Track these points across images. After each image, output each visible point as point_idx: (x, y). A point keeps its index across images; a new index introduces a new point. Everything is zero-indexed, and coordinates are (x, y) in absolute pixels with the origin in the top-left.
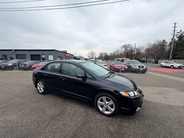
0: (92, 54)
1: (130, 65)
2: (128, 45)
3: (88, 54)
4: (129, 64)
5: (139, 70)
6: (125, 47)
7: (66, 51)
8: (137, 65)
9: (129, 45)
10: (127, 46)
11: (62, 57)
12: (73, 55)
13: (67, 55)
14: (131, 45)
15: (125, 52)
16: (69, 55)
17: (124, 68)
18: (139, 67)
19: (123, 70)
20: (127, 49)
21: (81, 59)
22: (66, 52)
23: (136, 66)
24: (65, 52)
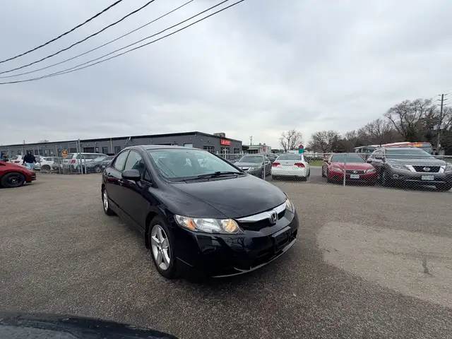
0: (293, 137)
1: (388, 162)
2: (415, 103)
3: (282, 139)
4: (383, 160)
5: (420, 178)
6: (401, 109)
7: (224, 134)
8: (409, 163)
9: (417, 102)
10: (411, 105)
11: (213, 147)
12: (241, 142)
13: (223, 142)
14: (428, 102)
15: (402, 125)
16: (228, 142)
17: (359, 173)
18: (418, 168)
19: (357, 177)
20: (412, 117)
21: (261, 151)
22: (223, 136)
23: (405, 167)
24: (221, 137)
